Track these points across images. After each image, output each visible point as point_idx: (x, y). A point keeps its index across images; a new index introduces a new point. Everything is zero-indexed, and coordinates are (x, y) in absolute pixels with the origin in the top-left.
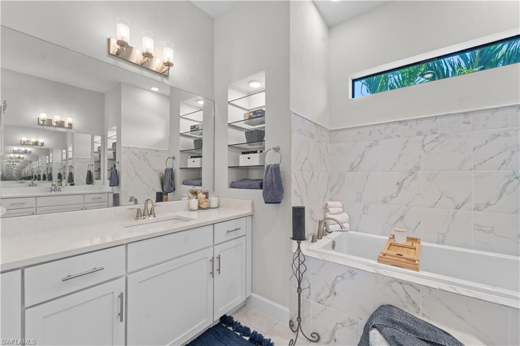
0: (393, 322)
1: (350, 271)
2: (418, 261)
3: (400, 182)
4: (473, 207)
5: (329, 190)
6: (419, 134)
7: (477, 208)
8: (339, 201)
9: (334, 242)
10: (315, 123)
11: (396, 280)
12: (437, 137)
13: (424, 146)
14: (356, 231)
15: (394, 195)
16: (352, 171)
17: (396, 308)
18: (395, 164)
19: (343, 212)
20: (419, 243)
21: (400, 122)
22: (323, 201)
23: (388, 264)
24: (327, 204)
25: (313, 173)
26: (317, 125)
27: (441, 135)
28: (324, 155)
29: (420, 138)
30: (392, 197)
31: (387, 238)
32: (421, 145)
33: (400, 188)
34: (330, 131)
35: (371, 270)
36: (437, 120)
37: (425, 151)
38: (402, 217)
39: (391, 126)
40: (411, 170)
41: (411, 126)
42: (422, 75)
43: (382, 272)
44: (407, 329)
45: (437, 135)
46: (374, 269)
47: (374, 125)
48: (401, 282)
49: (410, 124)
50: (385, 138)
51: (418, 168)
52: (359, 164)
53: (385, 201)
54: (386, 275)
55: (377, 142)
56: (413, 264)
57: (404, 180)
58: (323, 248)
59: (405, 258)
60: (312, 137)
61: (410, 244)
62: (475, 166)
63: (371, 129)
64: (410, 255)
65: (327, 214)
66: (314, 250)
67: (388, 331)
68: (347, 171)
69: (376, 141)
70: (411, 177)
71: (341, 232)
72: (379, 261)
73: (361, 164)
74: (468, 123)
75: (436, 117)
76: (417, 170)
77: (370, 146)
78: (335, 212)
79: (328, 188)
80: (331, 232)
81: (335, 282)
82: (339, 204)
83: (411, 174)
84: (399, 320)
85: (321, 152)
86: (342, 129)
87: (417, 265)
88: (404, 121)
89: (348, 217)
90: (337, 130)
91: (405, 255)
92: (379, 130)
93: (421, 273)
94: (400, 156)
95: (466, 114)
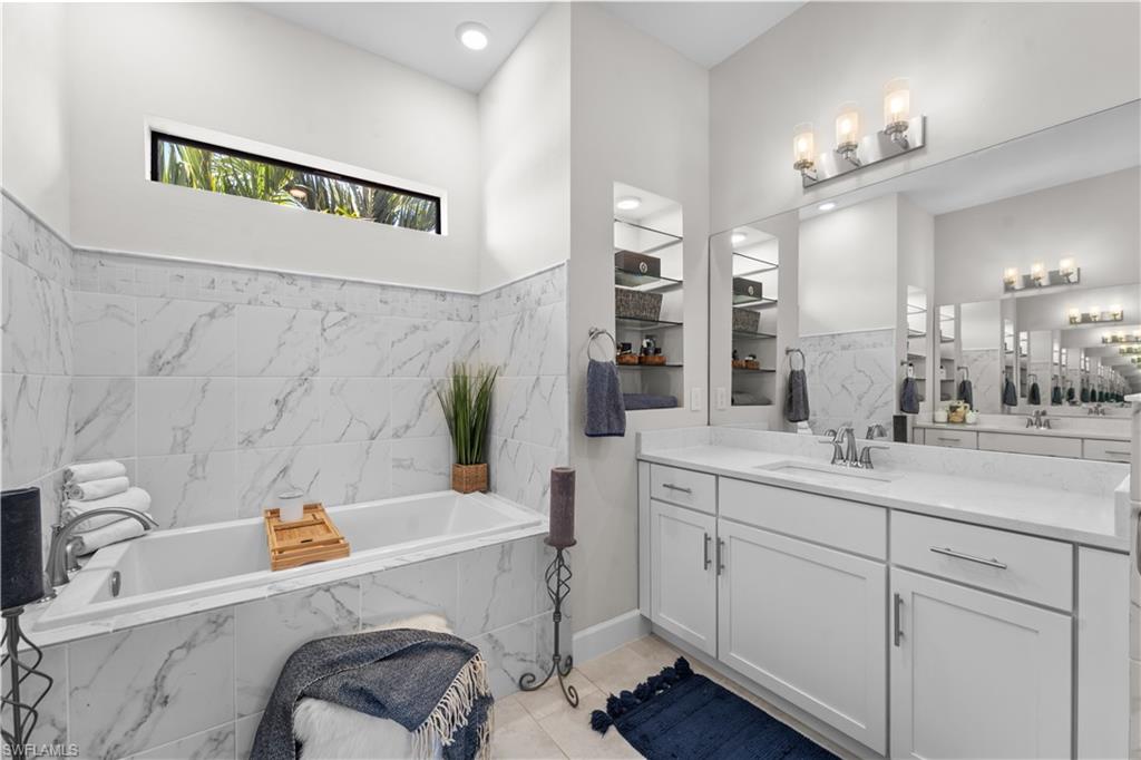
0: (332, 664)
1: (214, 619)
2: (343, 538)
3: (281, 398)
4: (391, 433)
5: (72, 429)
6: (317, 306)
7: (396, 435)
8: (110, 456)
9: (117, 575)
10: (31, 216)
11: (318, 588)
12: (345, 319)
13: (324, 330)
14: (172, 526)
15: (270, 427)
16: (157, 375)
17: (323, 640)
18: (270, 362)
19: (130, 486)
20: (323, 510)
21: (281, 275)
22: (56, 465)
23: (295, 566)
24: (68, 475)
25: (25, 378)
26: (38, 221)
27: (351, 314)
28: (57, 322)
29: (318, 314)
30: (265, 431)
31: (260, 520)
32: (319, 327)
33: (281, 411)
34: (75, 251)
35: (264, 592)
36: (345, 287)
37: (326, 339)
38: (284, 470)
39: (261, 278)
40: (302, 375)
41: (301, 289)
42: (288, 188)
43: (287, 586)
44: (357, 659)
45: (345, 314)
46: (270, 588)
47: (222, 266)
48: (327, 588)
49: (300, 283)
50: (249, 303)
51: (314, 371)
52: (180, 355)
53: (248, 441)
54: (298, 587)
55: (229, 308)
56: (336, 547)
57: (289, 393)
58: (96, 599)
59: (319, 544)
60: (23, 260)
61: (309, 518)
62: (393, 370)
63: (215, 274)
64: (320, 535)
65: (73, 503)
66: (60, 620)
67: (332, 684)
68: (140, 374)
69: (227, 306)
70: (304, 388)
71: (127, 544)
72: (275, 567)
73: (183, 357)
74: (386, 303)
75: (344, 282)
76: (312, 376)
77: (212, 315)
78: (100, 492)
79: (67, 425)
80: (93, 553)
81: (163, 673)
82: (113, 466)
83: (301, 382)
84: (340, 654)
85: (48, 311)
86: (120, 255)
87: (346, 545)
88: (290, 275)
89: (149, 497)
90: (101, 253)
91: (316, 539)
92: (234, 283)
93: (354, 557)
94: (280, 346)
95: (383, 287)
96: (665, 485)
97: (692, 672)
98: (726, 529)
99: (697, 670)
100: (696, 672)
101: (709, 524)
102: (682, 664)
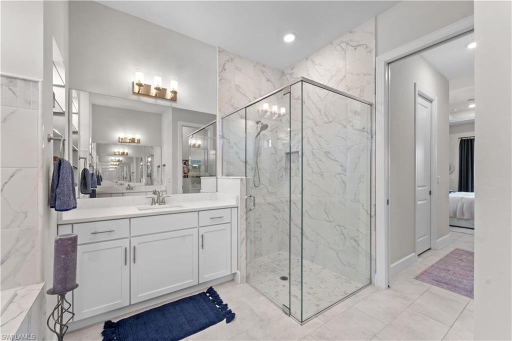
96: (92, 234)
97: (114, 323)
98: (135, 242)
99: (115, 321)
100: (116, 322)
101: (125, 243)
102: (108, 325)
